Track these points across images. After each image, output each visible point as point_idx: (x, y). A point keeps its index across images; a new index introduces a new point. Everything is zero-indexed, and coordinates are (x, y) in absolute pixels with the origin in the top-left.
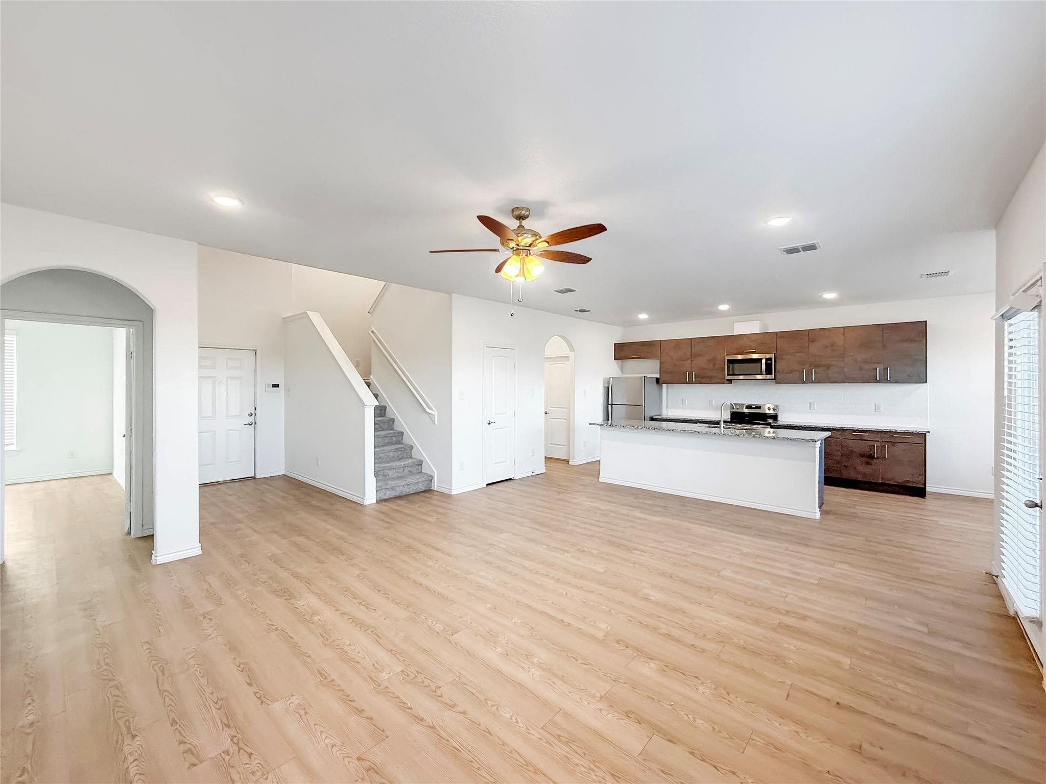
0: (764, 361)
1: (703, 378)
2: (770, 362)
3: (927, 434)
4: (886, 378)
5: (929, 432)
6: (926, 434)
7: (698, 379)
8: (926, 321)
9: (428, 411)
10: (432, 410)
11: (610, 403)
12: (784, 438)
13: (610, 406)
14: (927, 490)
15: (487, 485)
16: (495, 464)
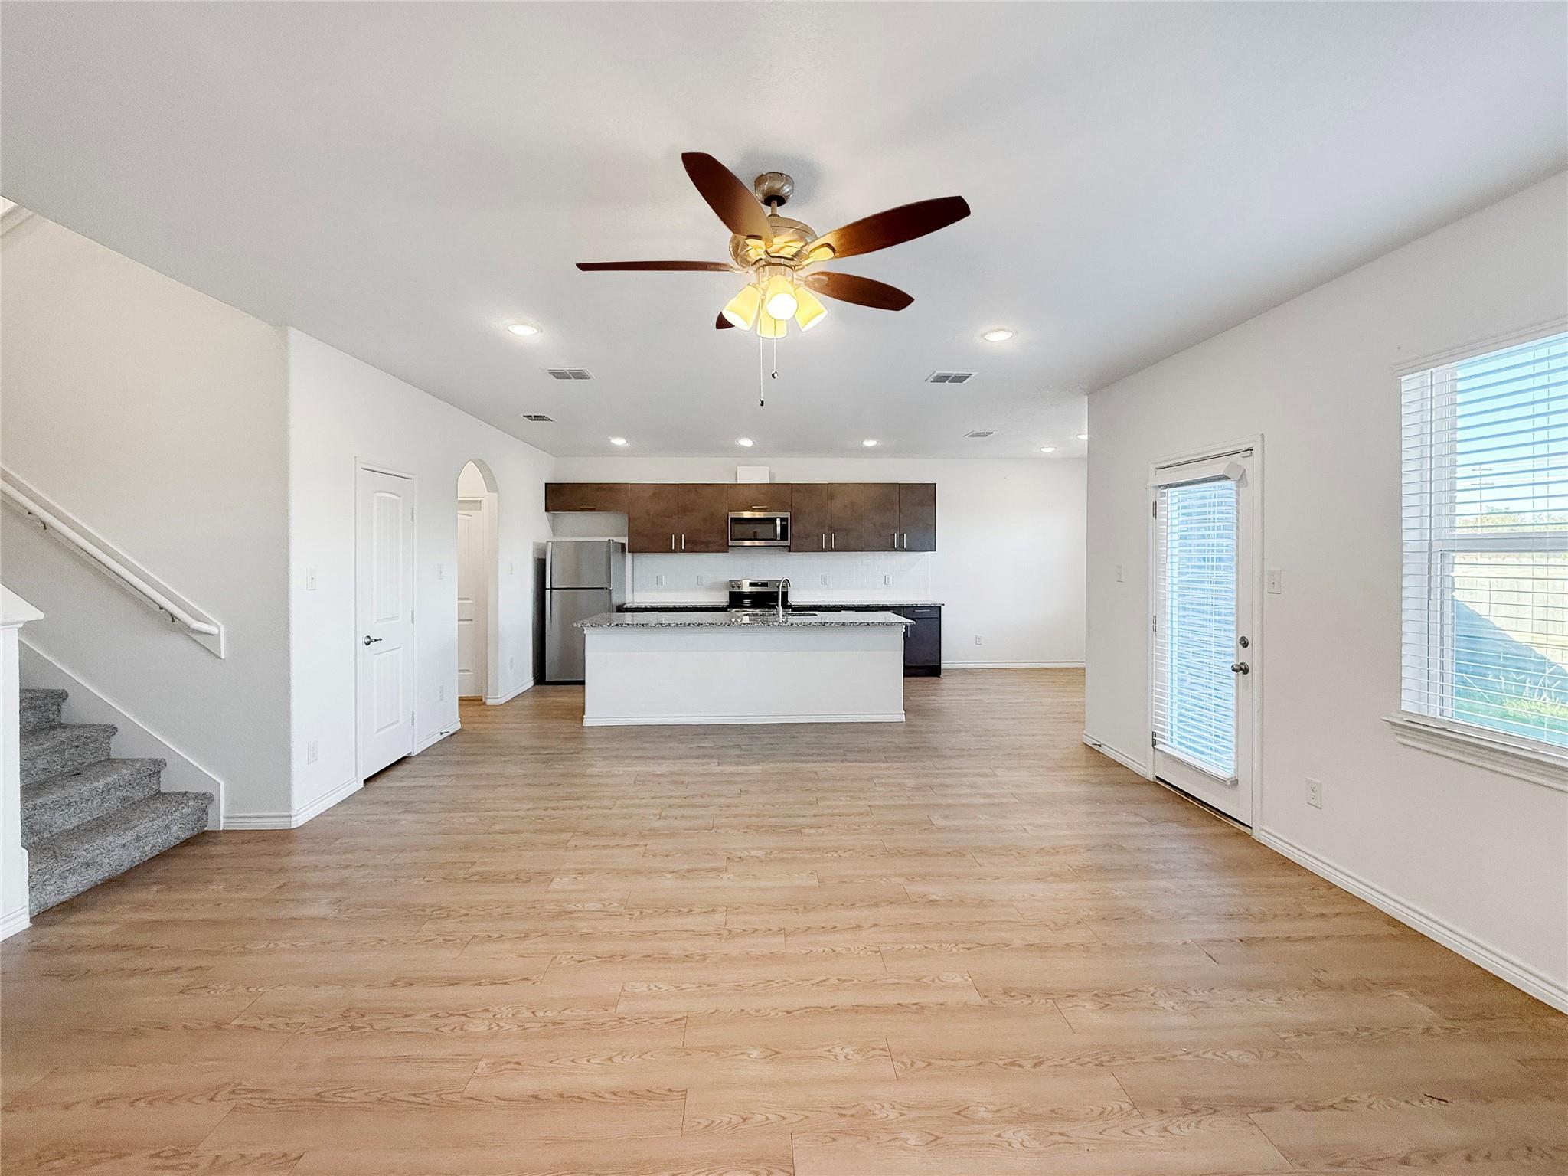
0: (778, 522)
1: (696, 545)
2: (785, 523)
3: (942, 607)
4: (902, 545)
5: (943, 605)
6: (940, 607)
7: (689, 546)
8: (935, 484)
9: (197, 625)
10: (205, 621)
11: (548, 586)
12: (879, 623)
13: (548, 592)
14: (942, 668)
15: (366, 781)
16: (379, 730)
